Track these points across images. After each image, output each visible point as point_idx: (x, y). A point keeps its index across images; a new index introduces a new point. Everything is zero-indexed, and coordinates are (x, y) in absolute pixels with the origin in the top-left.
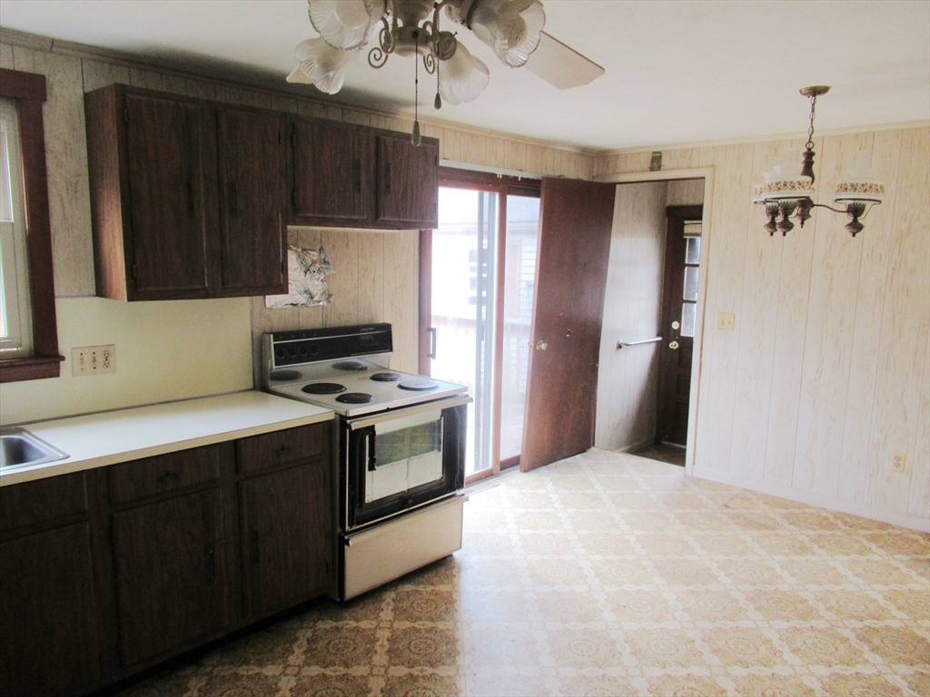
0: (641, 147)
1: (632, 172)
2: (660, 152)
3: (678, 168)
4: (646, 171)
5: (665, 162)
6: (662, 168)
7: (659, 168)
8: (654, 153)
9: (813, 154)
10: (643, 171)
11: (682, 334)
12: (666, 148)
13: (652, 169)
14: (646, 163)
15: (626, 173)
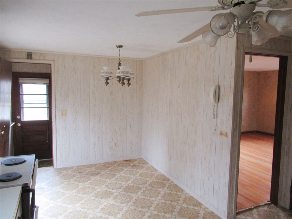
0: (23, 49)
1: (19, 58)
2: (31, 53)
3: (40, 60)
4: (25, 59)
5: (33, 56)
6: (32, 58)
7: (31, 58)
8: (28, 52)
9: (121, 64)
10: (24, 59)
11: (22, 120)
12: (34, 51)
13: (28, 59)
14: (25, 56)
15: (15, 58)
